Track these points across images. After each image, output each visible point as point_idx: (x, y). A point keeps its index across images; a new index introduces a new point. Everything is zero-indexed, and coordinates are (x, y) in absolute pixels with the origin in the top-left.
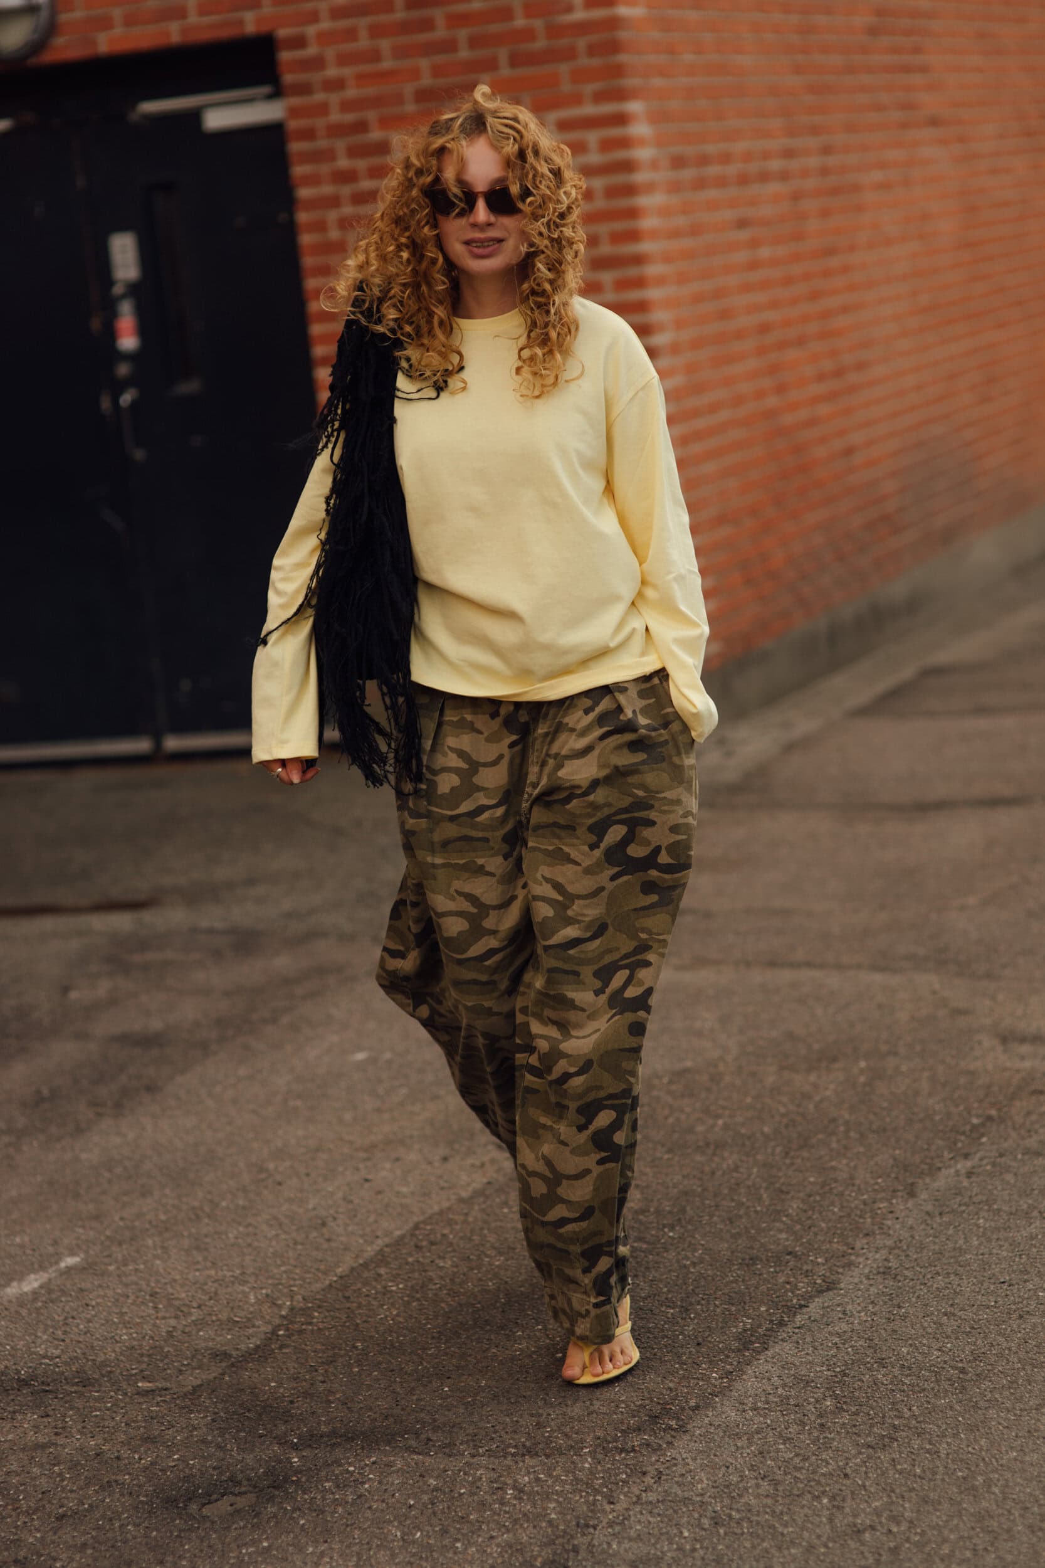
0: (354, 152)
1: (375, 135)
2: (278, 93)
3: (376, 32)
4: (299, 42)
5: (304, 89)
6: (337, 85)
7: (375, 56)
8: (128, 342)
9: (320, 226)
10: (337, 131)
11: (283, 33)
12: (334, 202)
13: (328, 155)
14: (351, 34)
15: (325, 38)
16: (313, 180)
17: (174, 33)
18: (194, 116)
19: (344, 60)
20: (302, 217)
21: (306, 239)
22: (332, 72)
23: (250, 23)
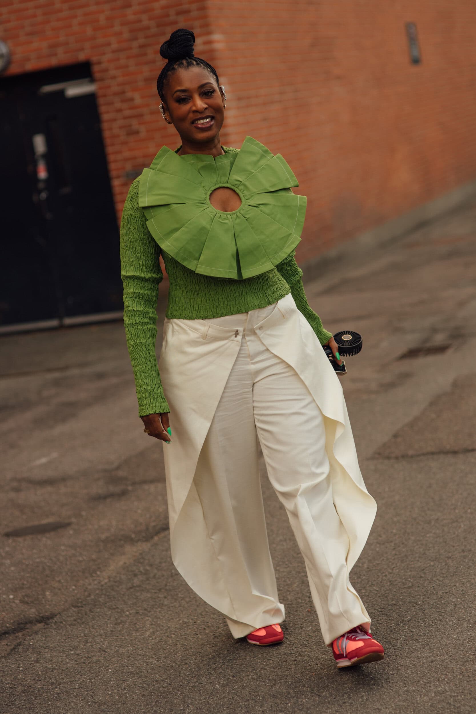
0: (123, 101)
1: (129, 95)
2: (92, 80)
3: (128, 58)
4: (99, 63)
5: (102, 80)
6: (114, 78)
7: (127, 66)
8: (43, 174)
9: (111, 129)
10: (116, 94)
11: (94, 59)
12: (114, 120)
13: (112, 103)
14: (118, 59)
15: (109, 61)
16: (108, 112)
17: (54, 62)
18: (61, 93)
19: (117, 68)
20: (105, 126)
21: (107, 134)
22: (112, 73)
23: (82, 57)
